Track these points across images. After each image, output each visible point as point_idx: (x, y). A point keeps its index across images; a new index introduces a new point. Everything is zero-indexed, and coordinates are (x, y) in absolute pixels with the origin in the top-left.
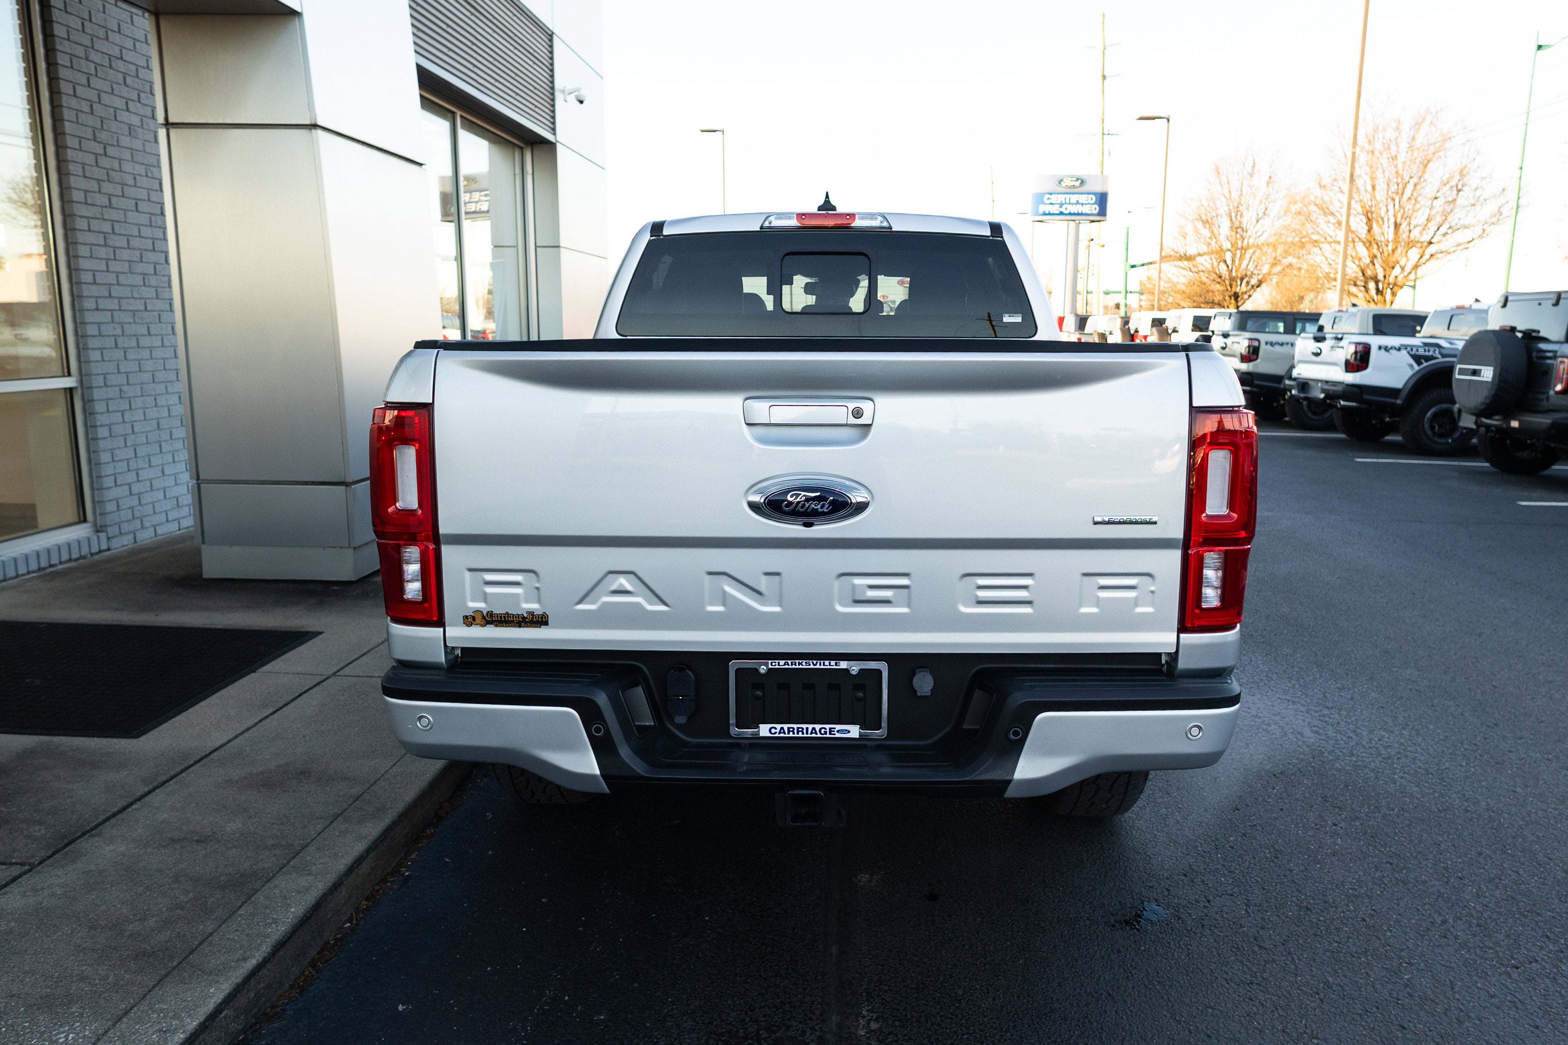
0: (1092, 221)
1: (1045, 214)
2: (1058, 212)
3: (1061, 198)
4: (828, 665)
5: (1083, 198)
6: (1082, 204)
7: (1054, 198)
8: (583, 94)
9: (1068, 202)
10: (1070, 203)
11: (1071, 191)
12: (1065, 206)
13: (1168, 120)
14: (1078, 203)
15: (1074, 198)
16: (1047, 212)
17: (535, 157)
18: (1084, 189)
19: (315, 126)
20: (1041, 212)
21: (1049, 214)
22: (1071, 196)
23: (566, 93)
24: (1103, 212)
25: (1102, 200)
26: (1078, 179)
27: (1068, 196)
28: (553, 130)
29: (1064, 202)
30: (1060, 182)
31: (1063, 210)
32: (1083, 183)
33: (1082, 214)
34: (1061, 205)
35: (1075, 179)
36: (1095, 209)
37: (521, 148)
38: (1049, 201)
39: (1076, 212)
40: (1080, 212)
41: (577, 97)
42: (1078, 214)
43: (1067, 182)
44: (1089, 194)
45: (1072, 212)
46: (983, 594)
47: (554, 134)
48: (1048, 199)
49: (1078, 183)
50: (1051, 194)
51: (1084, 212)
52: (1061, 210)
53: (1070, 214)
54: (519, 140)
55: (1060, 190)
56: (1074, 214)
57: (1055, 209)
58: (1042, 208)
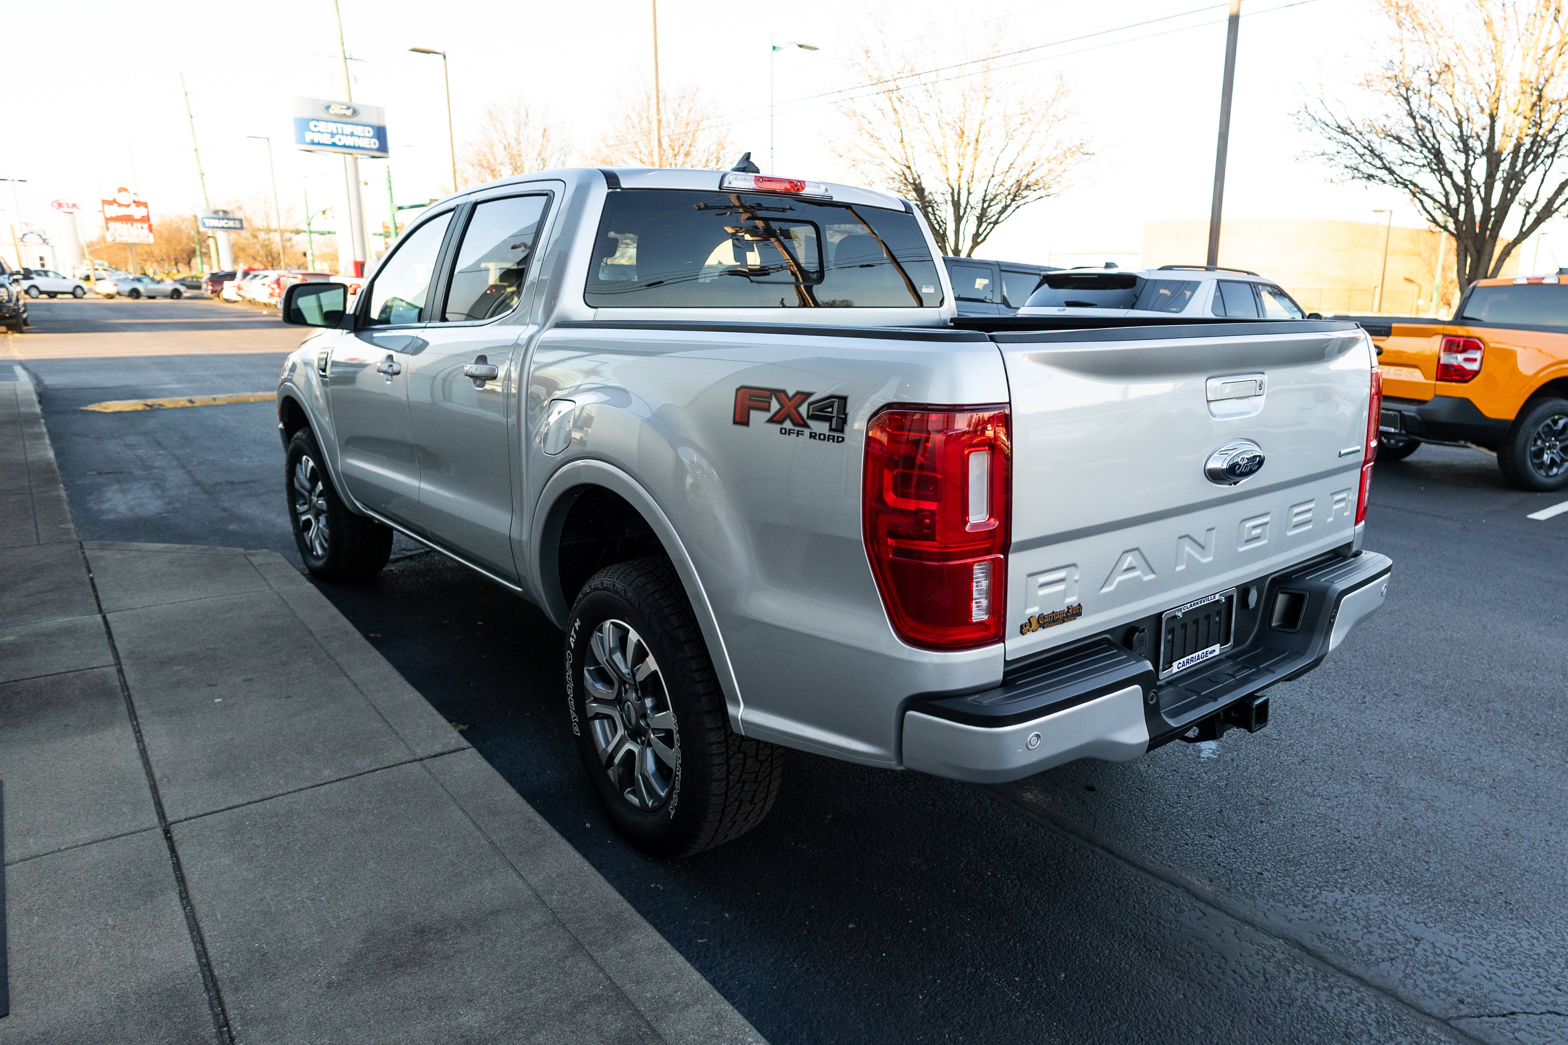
0: (373, 157)
1: (313, 143)
2: (330, 143)
3: (332, 127)
5: (358, 130)
6: (359, 137)
7: (322, 126)
9: (340, 132)
10: (343, 134)
11: (341, 119)
12: (337, 137)
13: (445, 57)
14: (352, 135)
15: (348, 129)
16: (316, 141)
18: (356, 119)
20: (308, 140)
21: (319, 144)
22: (344, 126)
24: (383, 148)
25: (380, 133)
26: (348, 108)
27: (340, 126)
29: (335, 132)
30: (328, 108)
31: (336, 140)
32: (355, 112)
33: (359, 148)
34: (333, 135)
35: (345, 107)
36: (374, 143)
38: (316, 129)
39: (352, 145)
40: (357, 145)
42: (354, 147)
43: (335, 110)
44: (365, 126)
45: (347, 144)
48: (315, 126)
49: (349, 112)
50: (318, 121)
51: (361, 146)
52: (333, 140)
53: (344, 146)
55: (325, 116)
56: (349, 147)
57: (326, 139)
58: (309, 136)
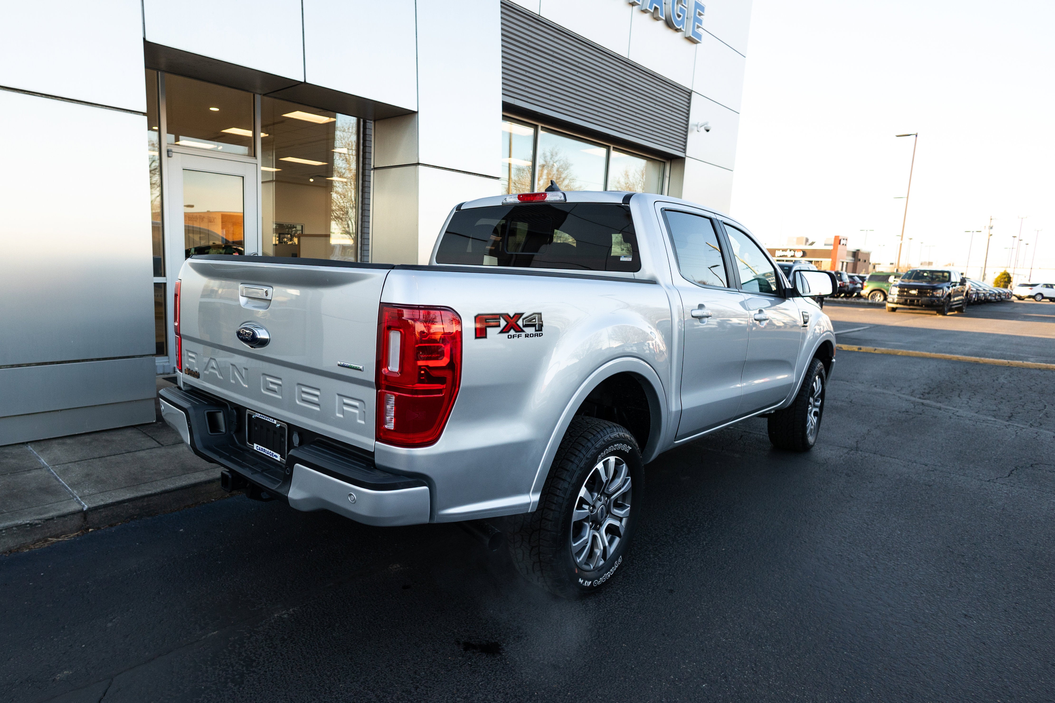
4: (270, 420)
8: (709, 126)
17: (672, 166)
19: (418, 164)
23: (699, 126)
28: (684, 150)
37: (664, 162)
41: (705, 128)
46: (304, 396)
47: (685, 152)
54: (661, 158)
